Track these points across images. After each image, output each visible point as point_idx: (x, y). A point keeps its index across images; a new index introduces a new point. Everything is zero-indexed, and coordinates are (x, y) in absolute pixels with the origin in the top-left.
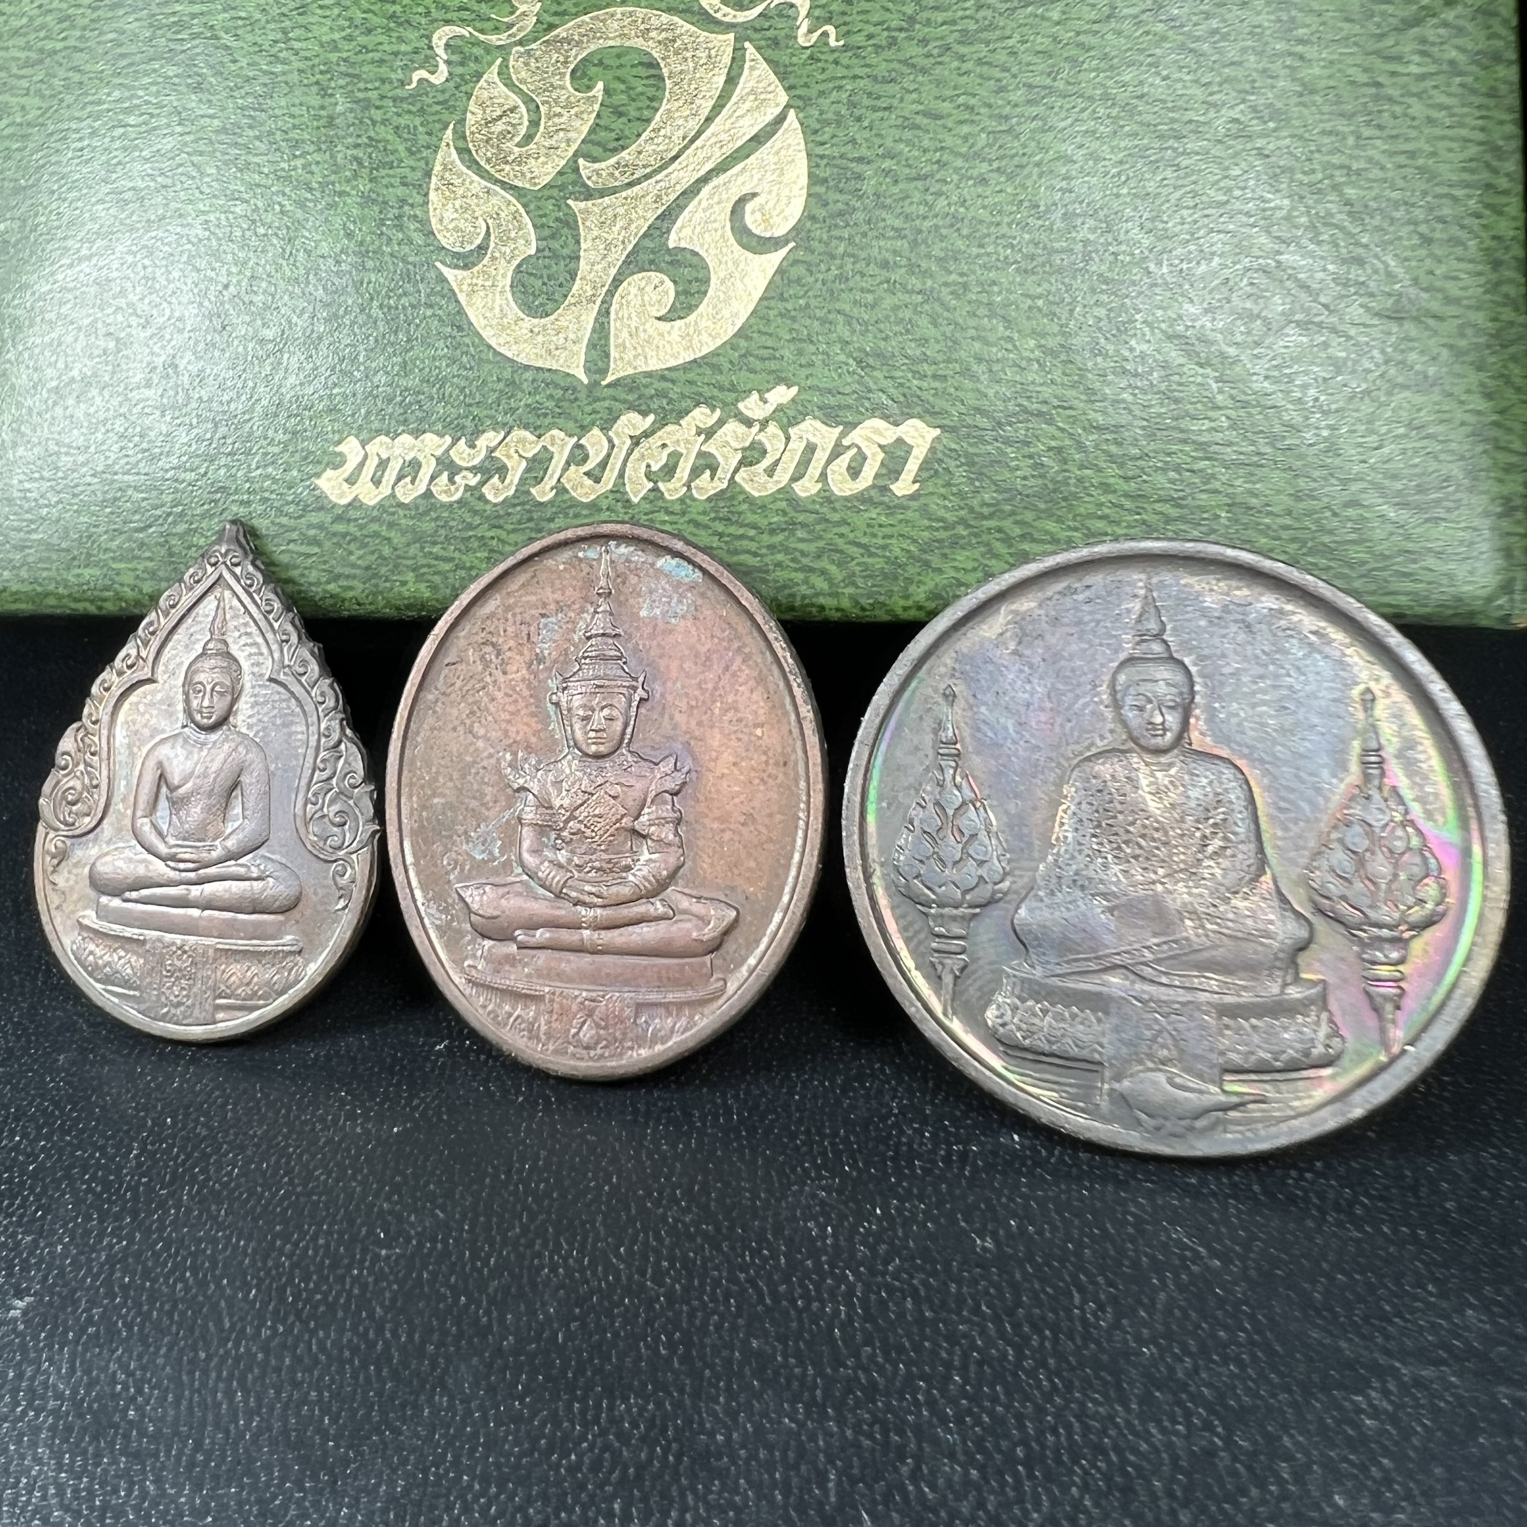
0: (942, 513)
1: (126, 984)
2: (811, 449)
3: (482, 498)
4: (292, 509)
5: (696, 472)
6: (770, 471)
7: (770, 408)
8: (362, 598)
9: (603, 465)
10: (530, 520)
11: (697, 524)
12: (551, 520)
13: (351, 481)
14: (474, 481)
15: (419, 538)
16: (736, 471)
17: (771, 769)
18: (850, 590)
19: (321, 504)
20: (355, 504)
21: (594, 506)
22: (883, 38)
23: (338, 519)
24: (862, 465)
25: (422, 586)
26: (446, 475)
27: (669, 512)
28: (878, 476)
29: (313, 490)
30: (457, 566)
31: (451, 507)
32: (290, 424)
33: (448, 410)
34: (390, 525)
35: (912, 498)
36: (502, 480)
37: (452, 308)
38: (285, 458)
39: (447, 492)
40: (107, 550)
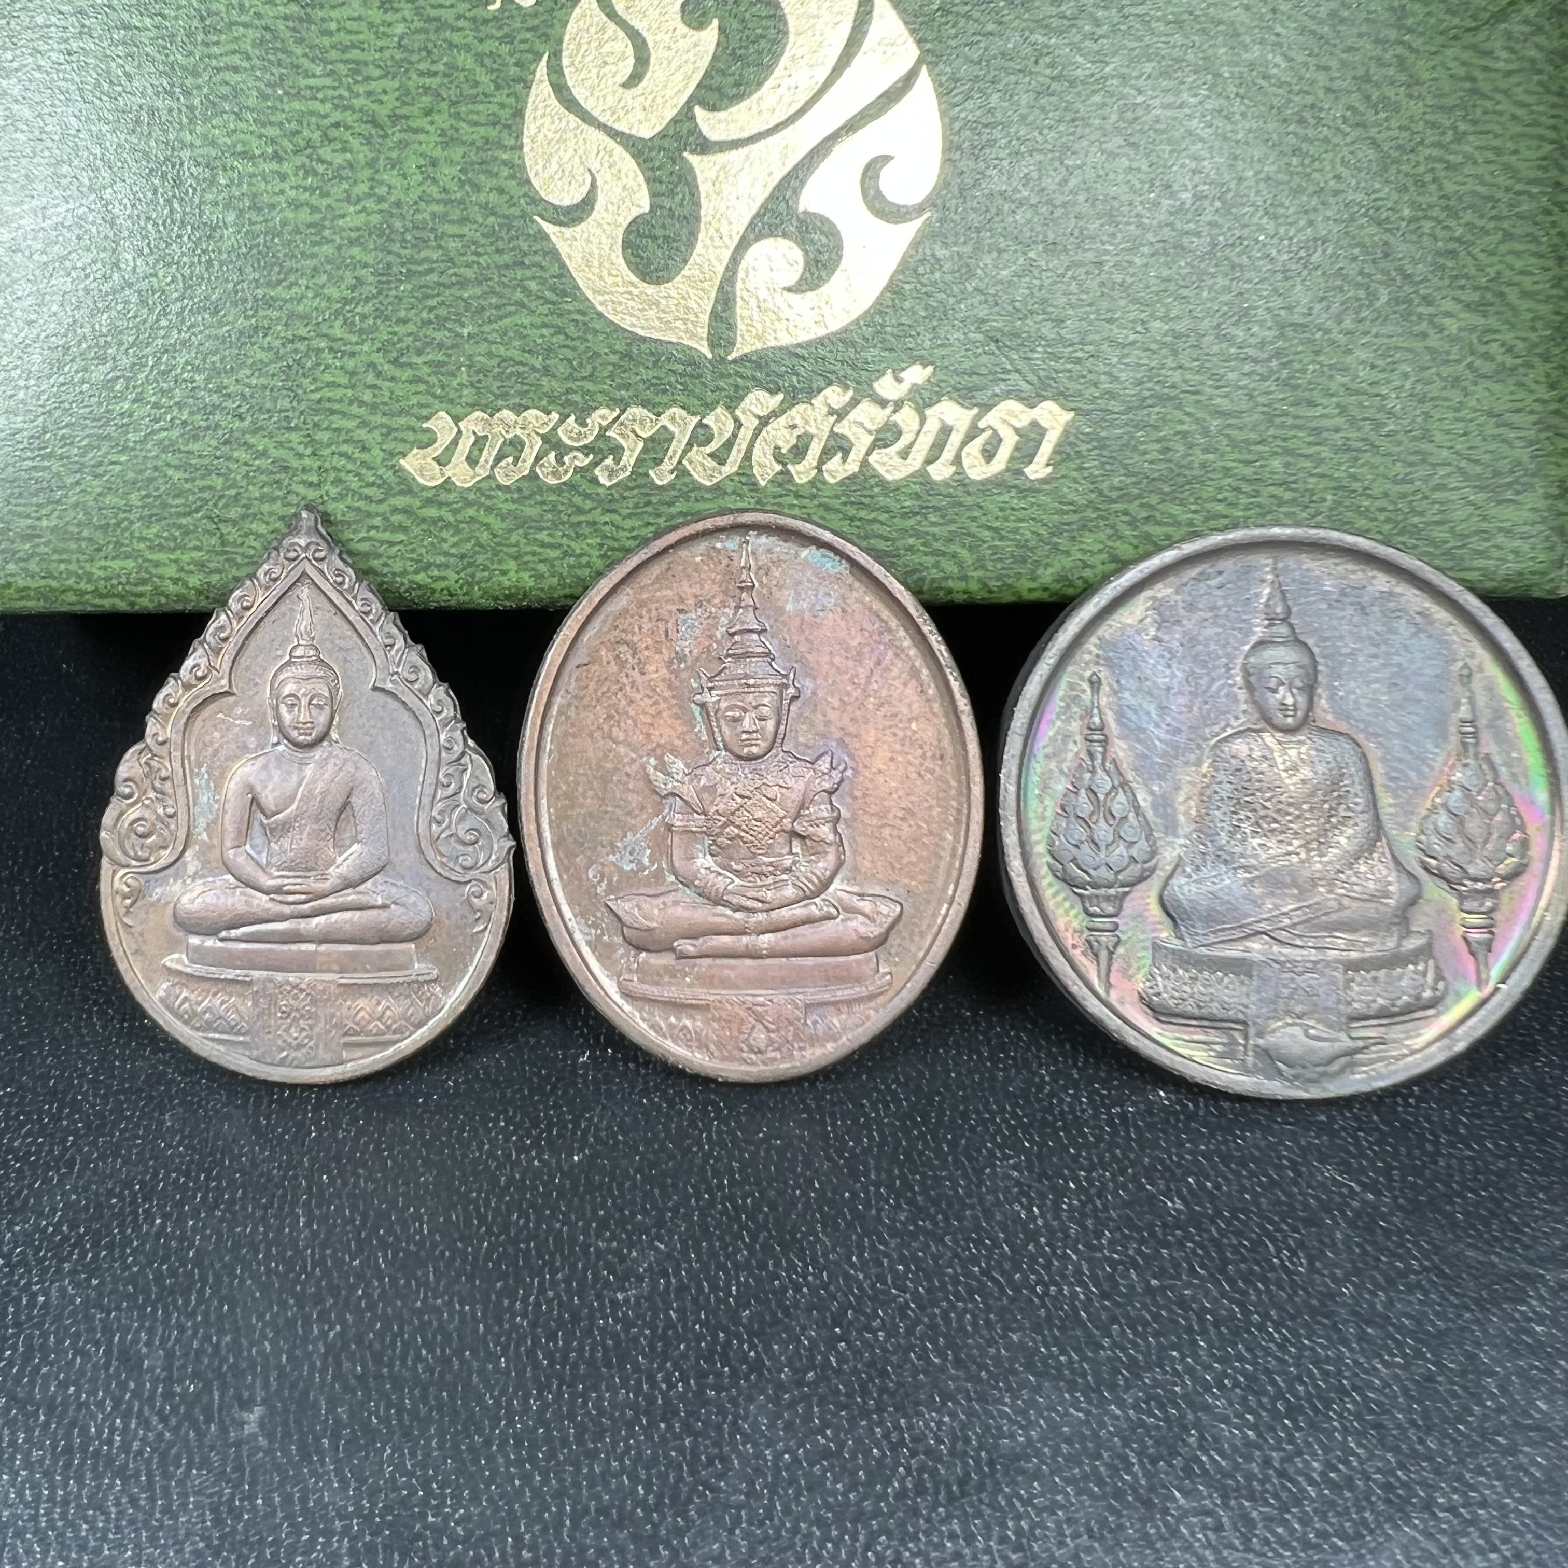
0: (1072, 496)
1: (232, 1029)
2: (946, 431)
3: (595, 481)
4: (370, 491)
5: (827, 454)
6: (904, 454)
7: (904, 388)
8: (456, 588)
9: (729, 445)
10: (648, 503)
11: (827, 508)
12: (670, 504)
13: (441, 461)
14: (583, 461)
15: (522, 522)
16: (868, 453)
17: (929, 764)
18: (979, 573)
19: (407, 486)
20: (447, 486)
21: (718, 490)
23: (429, 502)
24: (996, 448)
25: (525, 576)
26: (552, 456)
27: (798, 496)
28: (1012, 459)
29: (398, 471)
30: (565, 554)
31: (557, 490)
32: (367, 396)
33: (555, 384)
34: (489, 510)
35: (1045, 481)
36: (617, 461)
37: (555, 269)
38: (362, 434)
39: (555, 474)
40: (142, 539)
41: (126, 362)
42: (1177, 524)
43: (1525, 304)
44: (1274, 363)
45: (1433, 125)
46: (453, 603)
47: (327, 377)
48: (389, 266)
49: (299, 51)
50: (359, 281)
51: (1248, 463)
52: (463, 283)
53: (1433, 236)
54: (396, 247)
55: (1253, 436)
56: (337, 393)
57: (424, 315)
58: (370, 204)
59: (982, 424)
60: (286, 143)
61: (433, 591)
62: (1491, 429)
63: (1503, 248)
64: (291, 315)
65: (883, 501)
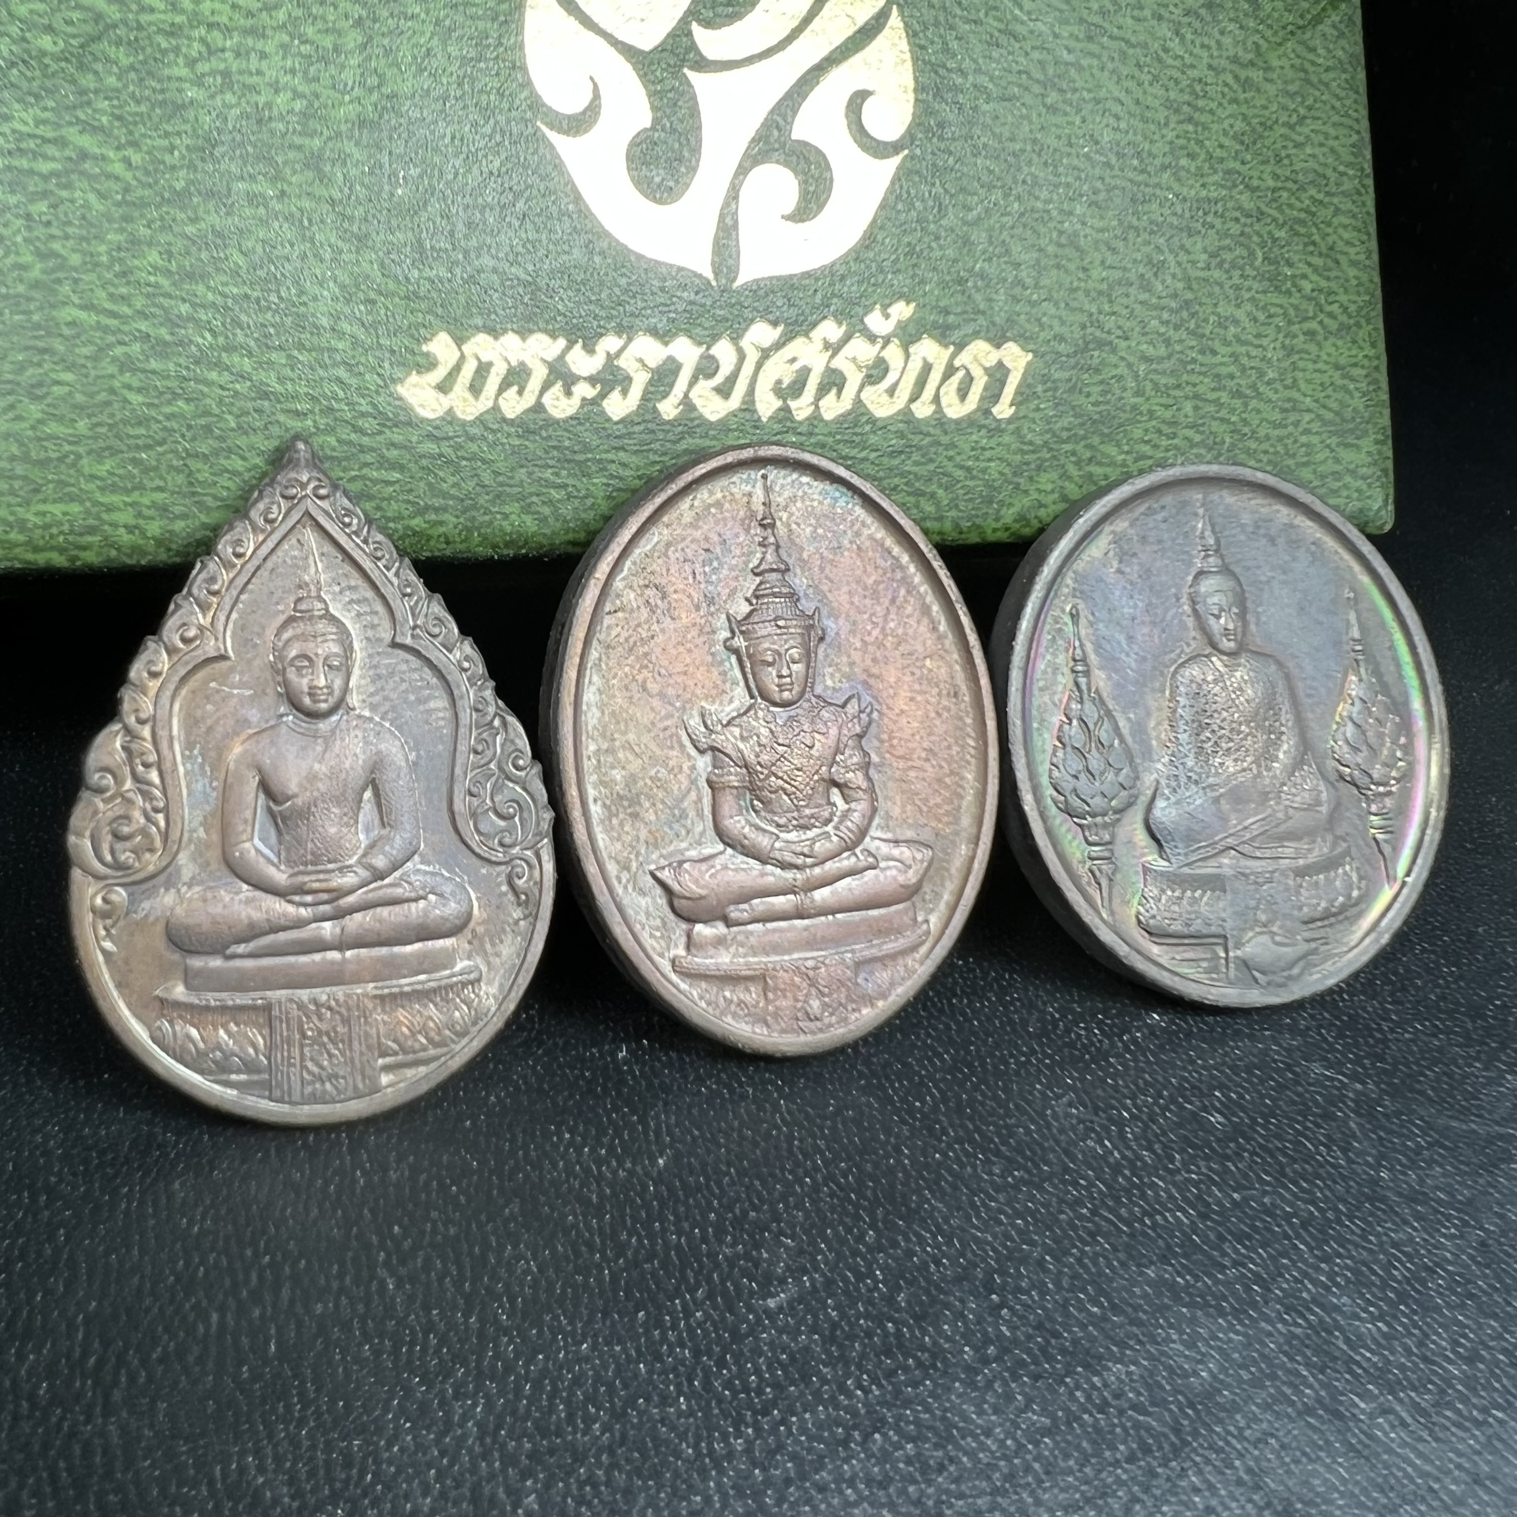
0: (1030, 437)
2: (927, 368)
3: (602, 413)
4: (367, 422)
5: (822, 390)
6: (891, 391)
7: (892, 324)
9: (733, 377)
10: (655, 440)
11: (826, 445)
12: (676, 441)
13: (444, 387)
14: (592, 393)
15: (527, 461)
16: (860, 390)
17: (945, 702)
18: (953, 513)
19: (406, 419)
20: (450, 417)
21: (723, 426)
23: (428, 436)
24: (969, 387)
26: (559, 385)
27: (797, 432)
28: (982, 399)
29: (393, 400)
30: (569, 496)
31: (564, 424)
32: (361, 312)
33: (562, 308)
34: (492, 445)
35: (1010, 421)
36: (625, 392)
37: (560, 182)
38: (354, 356)
39: (563, 406)
40: (93, 477)
42: (1112, 464)
43: (1352, 272)
45: (1284, 108)
46: (448, 552)
52: (464, 191)
55: (1171, 381)
59: (957, 363)
61: (429, 538)
65: (873, 439)
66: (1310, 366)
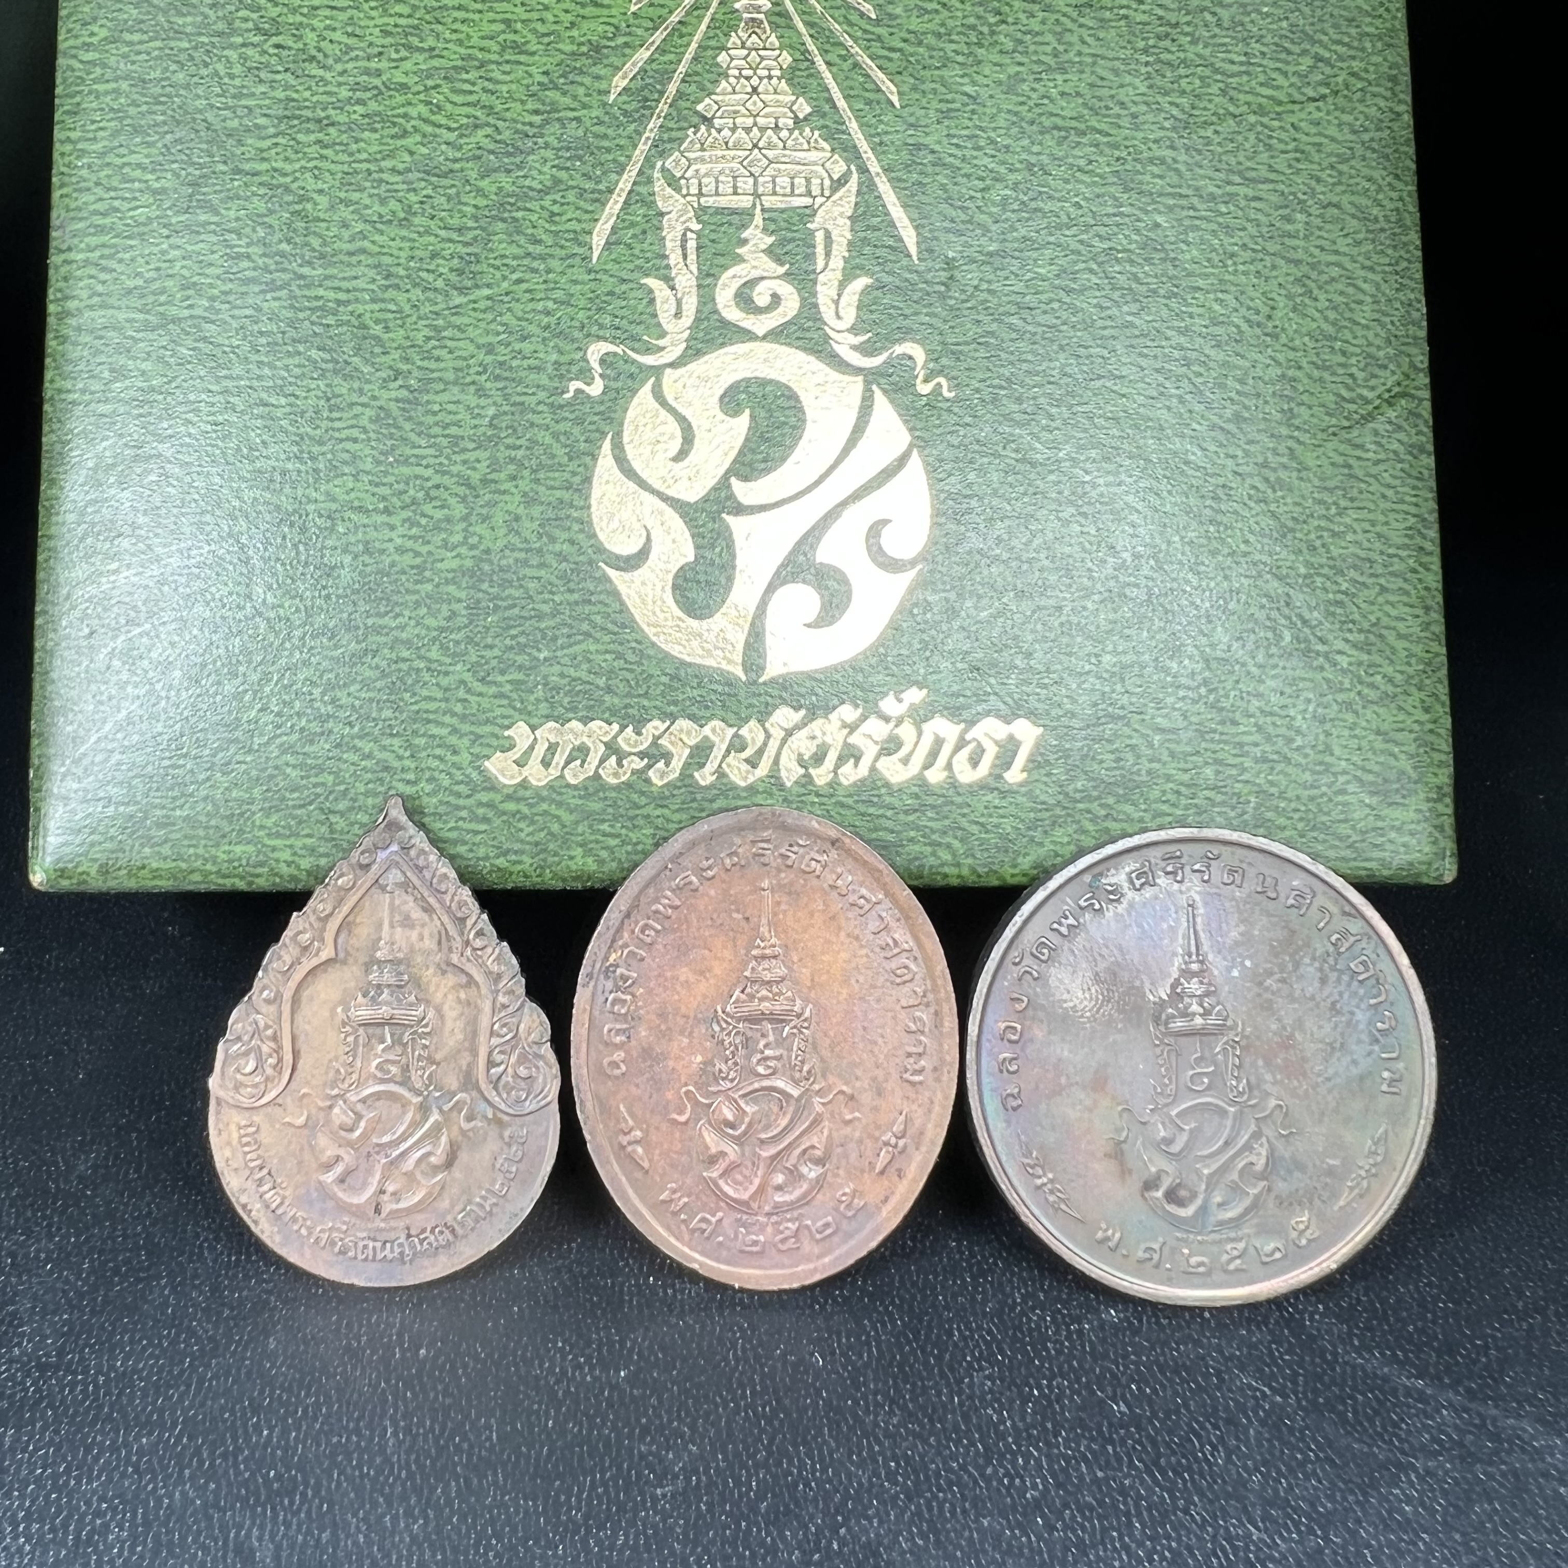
0: (1043, 797)
2: (939, 742)
3: (648, 781)
4: (461, 788)
5: (841, 760)
6: (905, 761)
7: (904, 706)
8: (530, 871)
9: (760, 752)
10: (693, 800)
11: (842, 805)
12: (712, 801)
13: (520, 763)
14: (639, 764)
15: (588, 815)
16: (876, 759)
18: (970, 861)
19: (491, 785)
20: (524, 784)
21: (751, 789)
22: (986, 393)
23: (509, 798)
24: (981, 757)
25: (590, 860)
26: (613, 759)
27: (818, 795)
28: (994, 766)
29: (481, 771)
30: (624, 842)
31: (617, 788)
32: (458, 708)
33: (616, 700)
34: (560, 804)
35: (1021, 785)
36: (667, 764)
37: (616, 606)
38: (453, 740)
39: (616, 775)
40: (262, 827)
41: (255, 677)
42: (1131, 821)
43: (1400, 645)
44: (1203, 690)
45: (1321, 502)
47: (425, 693)
48: (478, 601)
49: (408, 426)
50: (454, 614)
51: (1186, 771)
52: (540, 617)
53: (1325, 590)
54: (485, 586)
55: (1189, 749)
56: (433, 706)
57: (508, 642)
58: (463, 550)
59: (968, 737)
60: (395, 500)
62: (1379, 745)
63: (1381, 599)
64: (396, 640)
65: (888, 799)
66: (1346, 733)
